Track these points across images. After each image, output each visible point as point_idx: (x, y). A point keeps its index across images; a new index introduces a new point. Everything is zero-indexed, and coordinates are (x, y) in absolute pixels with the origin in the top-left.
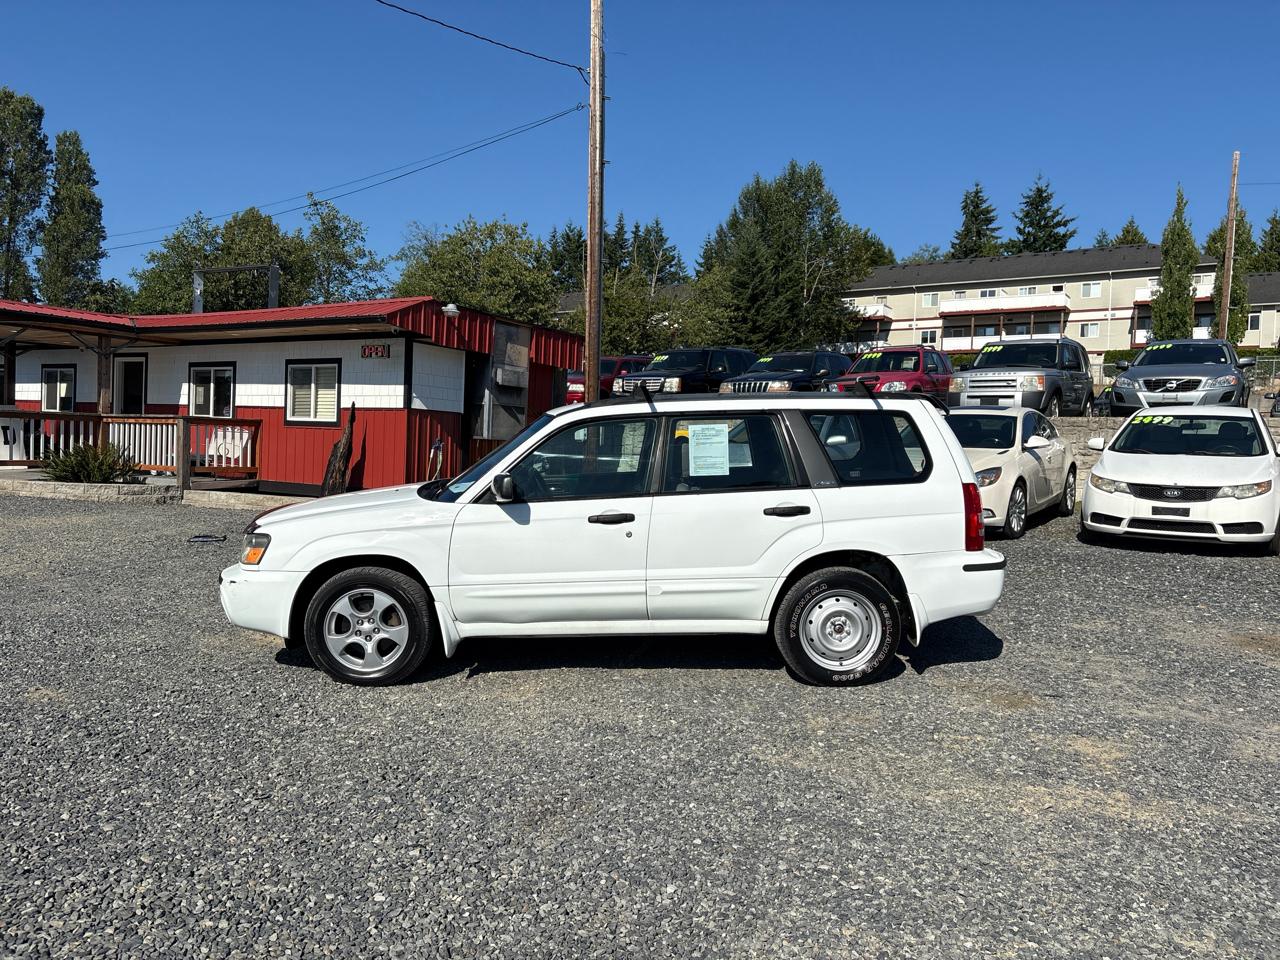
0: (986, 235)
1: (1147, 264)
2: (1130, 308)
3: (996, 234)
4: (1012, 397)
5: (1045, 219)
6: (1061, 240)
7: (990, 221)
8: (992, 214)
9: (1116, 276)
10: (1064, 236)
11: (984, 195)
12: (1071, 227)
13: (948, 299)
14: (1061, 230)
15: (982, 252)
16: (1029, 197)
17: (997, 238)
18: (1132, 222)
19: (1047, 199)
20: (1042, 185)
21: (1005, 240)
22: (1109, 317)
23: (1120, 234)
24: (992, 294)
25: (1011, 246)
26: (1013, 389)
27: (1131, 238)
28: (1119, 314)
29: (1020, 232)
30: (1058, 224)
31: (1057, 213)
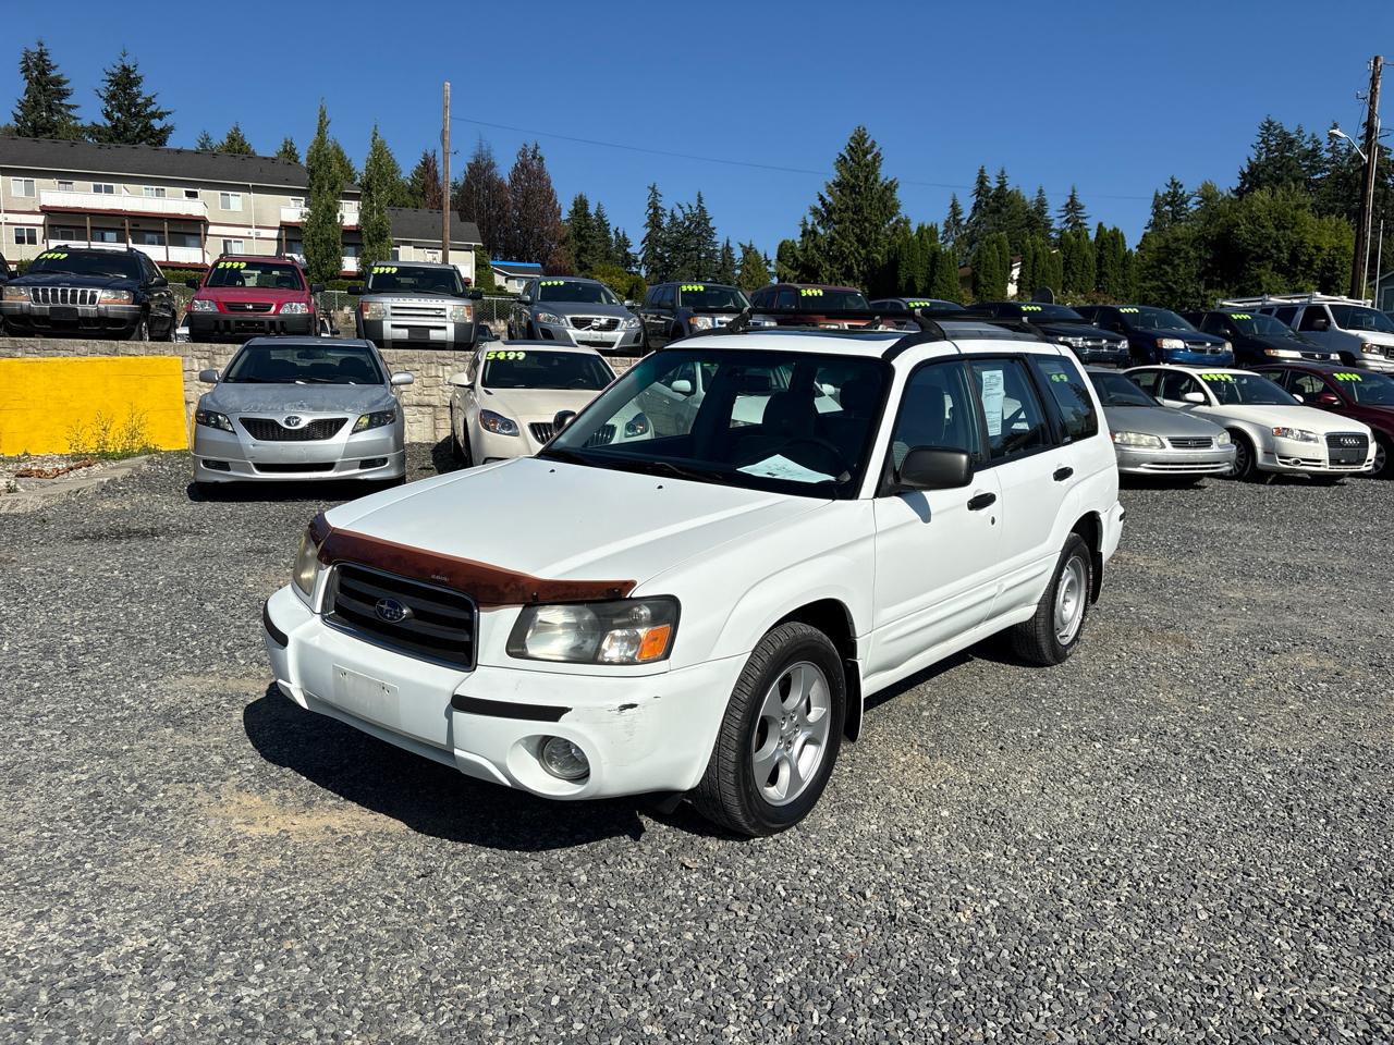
0: (60, 112)
1: (287, 181)
2: (274, 228)
3: (73, 113)
4: (444, 328)
5: (136, 105)
6: (159, 137)
7: (65, 94)
8: (65, 87)
9: (257, 190)
10: (162, 131)
11: (53, 59)
12: (168, 121)
13: (49, 189)
14: (157, 124)
15: (57, 133)
16: (113, 75)
17: (75, 118)
18: (237, 129)
19: (136, 82)
20: (129, 63)
21: (87, 124)
22: (253, 235)
23: (226, 141)
24: (109, 190)
25: (95, 131)
26: (444, 320)
27: (237, 146)
28: (264, 233)
29: (108, 116)
30: (153, 115)
31: (149, 102)
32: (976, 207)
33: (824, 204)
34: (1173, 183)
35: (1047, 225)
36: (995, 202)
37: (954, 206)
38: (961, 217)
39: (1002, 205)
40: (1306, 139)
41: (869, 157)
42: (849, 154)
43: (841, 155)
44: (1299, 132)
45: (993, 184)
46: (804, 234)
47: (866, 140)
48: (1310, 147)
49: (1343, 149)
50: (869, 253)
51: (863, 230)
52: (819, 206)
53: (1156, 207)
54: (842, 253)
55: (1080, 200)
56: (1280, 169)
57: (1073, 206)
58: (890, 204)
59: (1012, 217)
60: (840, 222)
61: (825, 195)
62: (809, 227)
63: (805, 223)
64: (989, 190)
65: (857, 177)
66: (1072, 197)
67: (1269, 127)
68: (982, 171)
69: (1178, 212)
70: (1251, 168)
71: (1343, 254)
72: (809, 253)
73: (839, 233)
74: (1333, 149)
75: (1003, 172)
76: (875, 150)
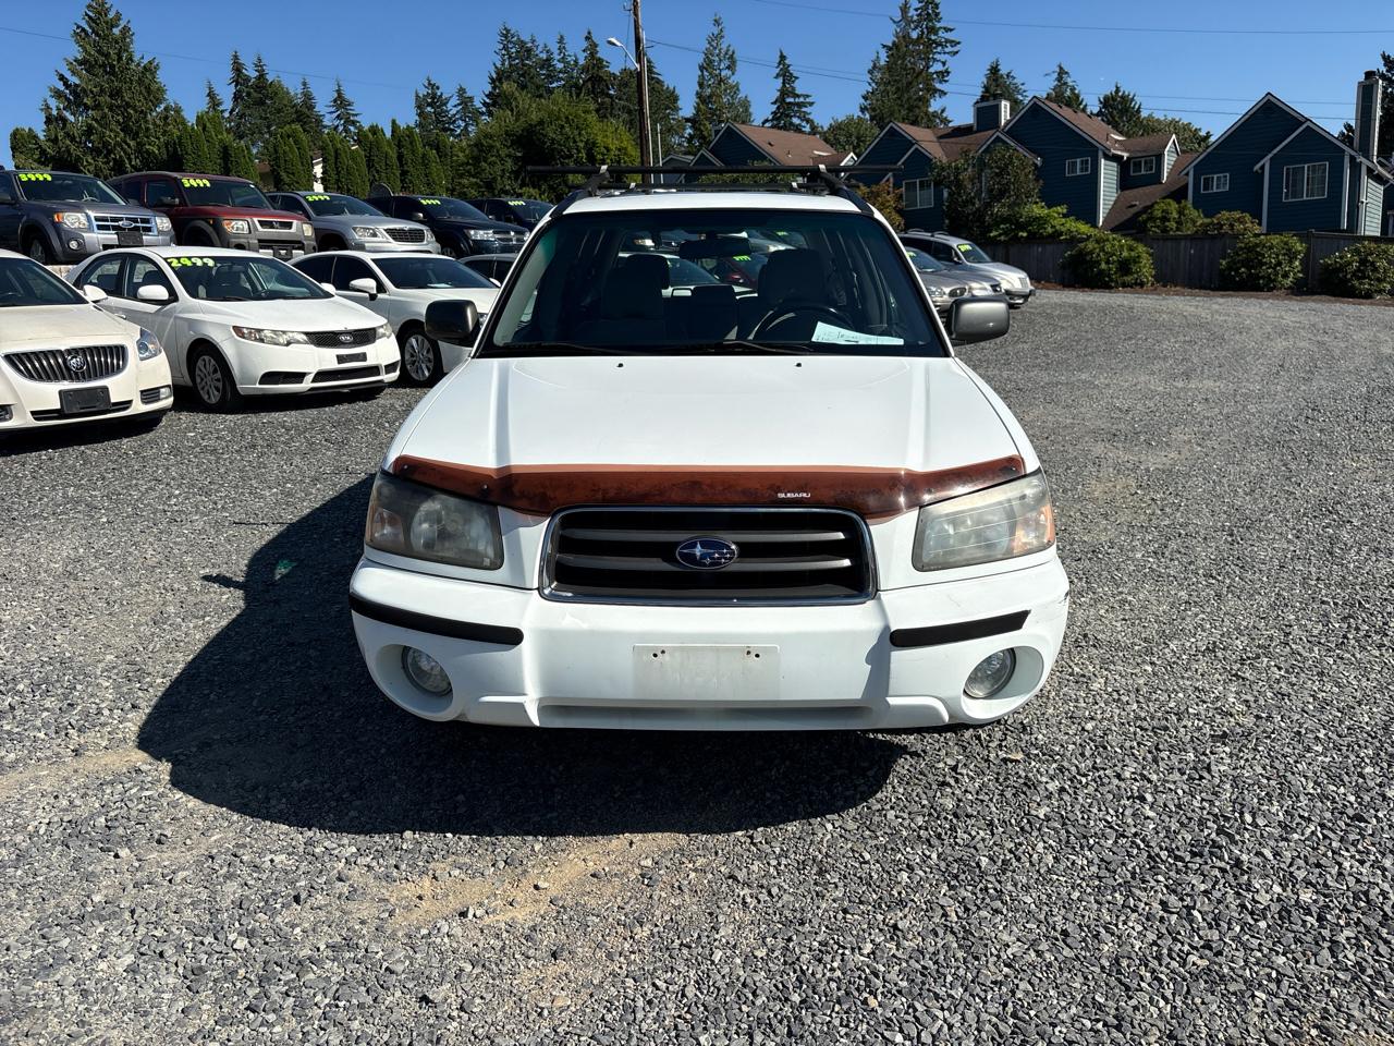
32: (237, 97)
33: (66, 84)
34: (430, 84)
35: (319, 121)
36: (256, 93)
37: (211, 95)
38: (221, 108)
39: (267, 97)
40: (540, 49)
41: (116, 31)
42: (90, 27)
43: (78, 27)
44: (533, 41)
45: (252, 73)
46: (49, 120)
47: (108, 10)
48: (544, 56)
49: (571, 59)
50: (140, 145)
51: (129, 117)
52: (62, 88)
53: (419, 107)
54: (106, 144)
55: (348, 96)
56: (523, 75)
57: (341, 102)
58: (154, 87)
59: (279, 111)
60: (97, 107)
61: (68, 75)
62: (55, 112)
63: (48, 107)
64: (248, 79)
65: (107, 55)
66: (339, 91)
67: (506, 34)
68: (236, 57)
69: (440, 114)
70: (497, 74)
71: (625, 154)
72: (60, 144)
73: (96, 120)
74: (562, 60)
75: (260, 60)
76: (122, 23)
